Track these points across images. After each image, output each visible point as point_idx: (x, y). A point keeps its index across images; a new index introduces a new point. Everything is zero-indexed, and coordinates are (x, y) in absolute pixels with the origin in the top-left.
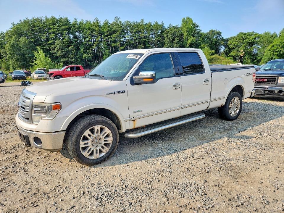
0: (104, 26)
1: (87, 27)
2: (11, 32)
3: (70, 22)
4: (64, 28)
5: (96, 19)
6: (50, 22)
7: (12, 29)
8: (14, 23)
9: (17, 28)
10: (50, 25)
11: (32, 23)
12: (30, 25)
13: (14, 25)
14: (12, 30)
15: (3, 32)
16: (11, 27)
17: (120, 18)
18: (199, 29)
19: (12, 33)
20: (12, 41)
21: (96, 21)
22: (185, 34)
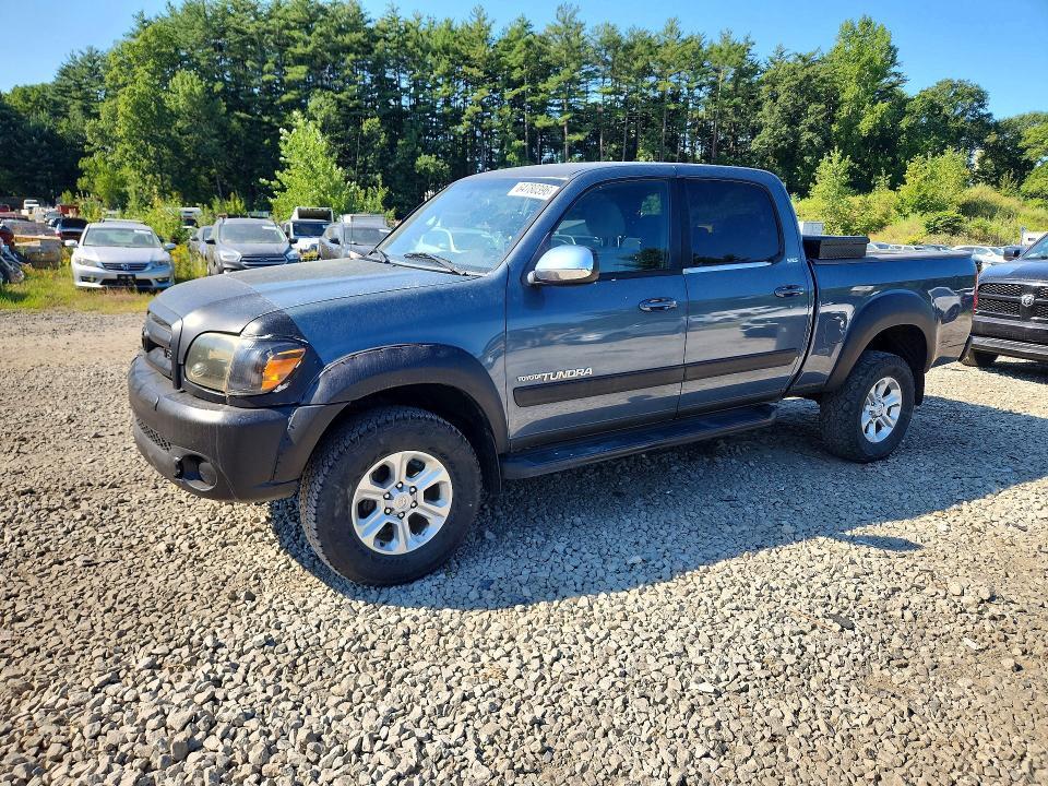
0: (507, 41)
1: (437, 42)
2: (132, 48)
3: (370, 21)
4: (347, 41)
5: (479, 12)
6: (293, 15)
7: (134, 37)
8: (142, 14)
9: (158, 33)
10: (287, 27)
11: (215, 17)
12: (207, 24)
13: (144, 24)
14: (135, 42)
15: (94, 52)
16: (131, 32)
17: (578, 10)
18: (895, 74)
19: (139, 52)
20: (141, 88)
21: (475, 20)
22: (851, 91)
